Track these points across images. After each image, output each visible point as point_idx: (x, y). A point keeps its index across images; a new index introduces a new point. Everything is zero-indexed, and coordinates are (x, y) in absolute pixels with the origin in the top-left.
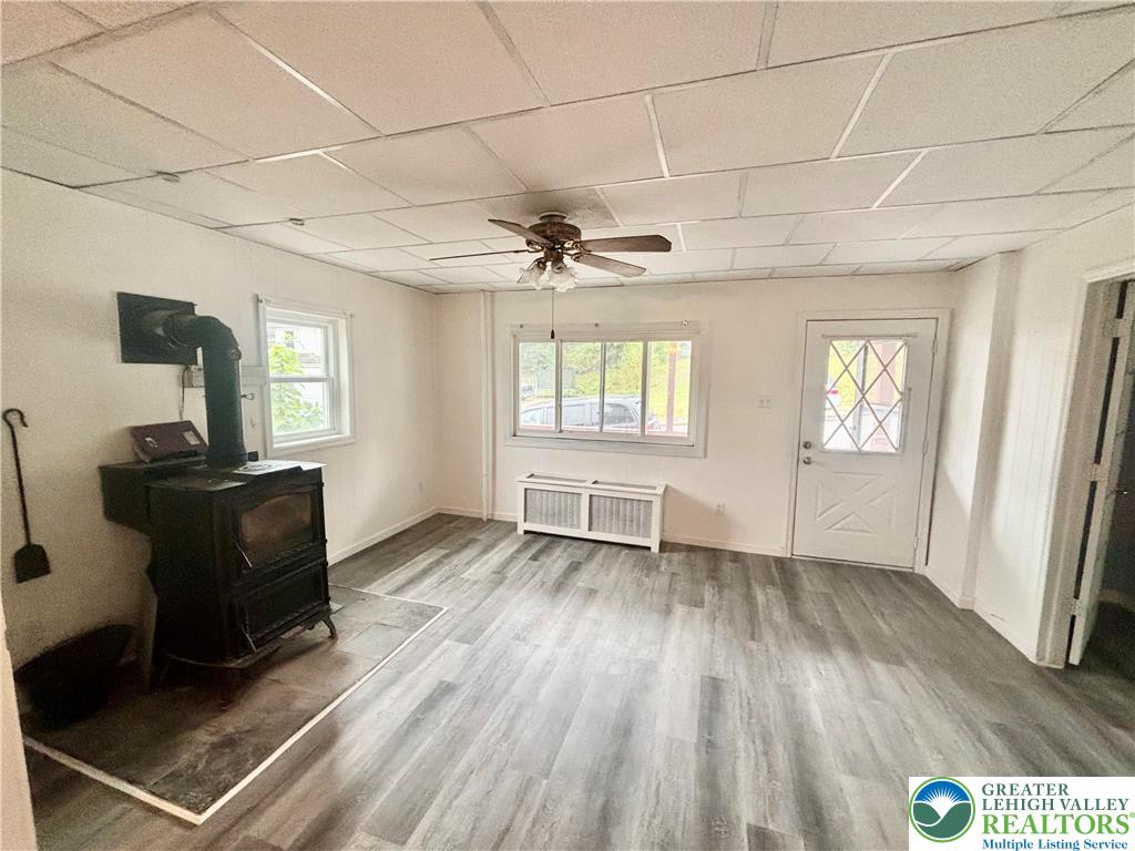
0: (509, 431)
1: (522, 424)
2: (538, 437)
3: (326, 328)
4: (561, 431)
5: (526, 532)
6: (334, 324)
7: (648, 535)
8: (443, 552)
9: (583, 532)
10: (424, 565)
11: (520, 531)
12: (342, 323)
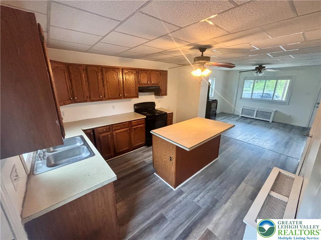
0: (240, 98)
1: (243, 97)
2: (246, 99)
3: (212, 80)
4: (252, 98)
5: (241, 116)
6: (213, 79)
7: (269, 119)
8: (225, 117)
9: (254, 117)
10: (222, 118)
11: (240, 116)
12: (215, 79)
